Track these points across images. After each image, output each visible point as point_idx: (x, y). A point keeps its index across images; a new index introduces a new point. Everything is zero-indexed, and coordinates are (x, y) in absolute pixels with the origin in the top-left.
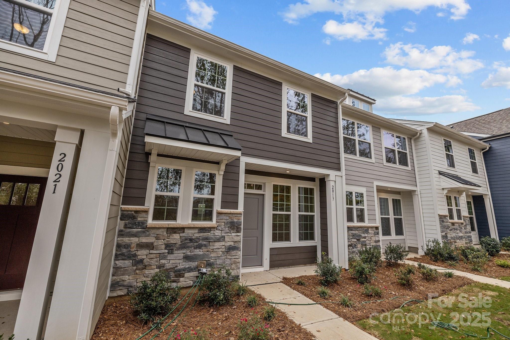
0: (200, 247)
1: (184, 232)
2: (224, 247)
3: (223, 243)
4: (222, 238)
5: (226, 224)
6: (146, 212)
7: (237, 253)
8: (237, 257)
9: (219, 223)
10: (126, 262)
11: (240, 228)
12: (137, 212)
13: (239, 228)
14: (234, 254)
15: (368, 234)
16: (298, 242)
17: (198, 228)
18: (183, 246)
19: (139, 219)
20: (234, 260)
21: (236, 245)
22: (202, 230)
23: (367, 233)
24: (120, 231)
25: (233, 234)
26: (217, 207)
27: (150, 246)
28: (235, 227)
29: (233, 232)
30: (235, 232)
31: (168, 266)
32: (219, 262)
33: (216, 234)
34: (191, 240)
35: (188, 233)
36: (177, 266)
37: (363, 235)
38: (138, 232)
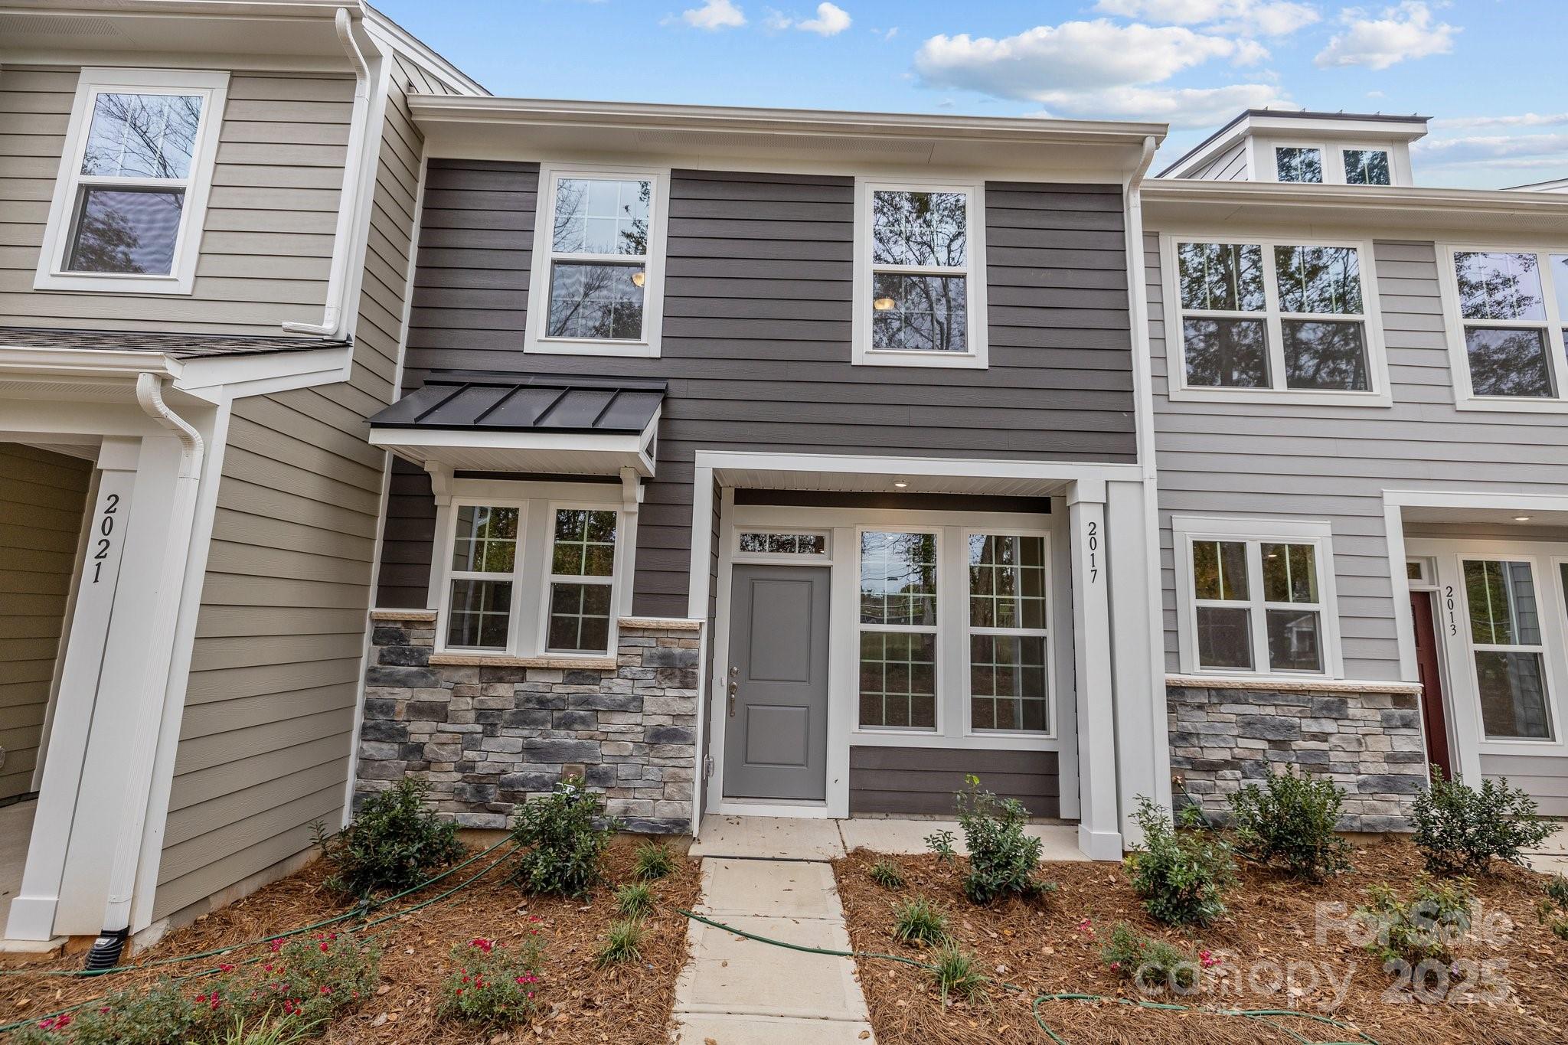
0: (567, 723)
1: (523, 680)
2: (640, 729)
3: (637, 718)
4: (635, 704)
5: (647, 660)
6: (429, 624)
7: (680, 749)
8: (683, 763)
9: (624, 658)
10: (385, 746)
11: (694, 673)
12: (408, 623)
13: (690, 675)
14: (671, 754)
15: (1340, 722)
16: (970, 734)
17: (563, 670)
18: (521, 719)
19: (413, 642)
20: (671, 769)
21: (680, 725)
22: (575, 675)
23: (1336, 719)
24: (371, 670)
25: (670, 693)
26: (621, 610)
27: (438, 712)
28: (677, 672)
29: (670, 685)
30: (678, 685)
31: (482, 768)
32: (623, 771)
33: (616, 690)
34: (543, 703)
35: (536, 683)
36: (504, 772)
37: (1310, 726)
38: (409, 675)
